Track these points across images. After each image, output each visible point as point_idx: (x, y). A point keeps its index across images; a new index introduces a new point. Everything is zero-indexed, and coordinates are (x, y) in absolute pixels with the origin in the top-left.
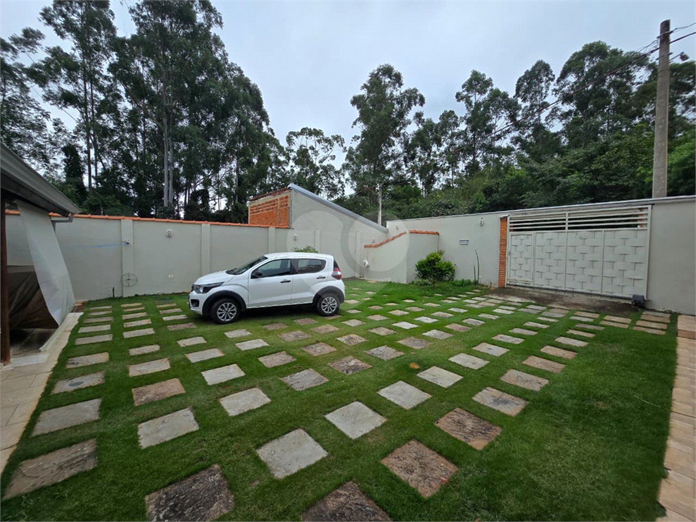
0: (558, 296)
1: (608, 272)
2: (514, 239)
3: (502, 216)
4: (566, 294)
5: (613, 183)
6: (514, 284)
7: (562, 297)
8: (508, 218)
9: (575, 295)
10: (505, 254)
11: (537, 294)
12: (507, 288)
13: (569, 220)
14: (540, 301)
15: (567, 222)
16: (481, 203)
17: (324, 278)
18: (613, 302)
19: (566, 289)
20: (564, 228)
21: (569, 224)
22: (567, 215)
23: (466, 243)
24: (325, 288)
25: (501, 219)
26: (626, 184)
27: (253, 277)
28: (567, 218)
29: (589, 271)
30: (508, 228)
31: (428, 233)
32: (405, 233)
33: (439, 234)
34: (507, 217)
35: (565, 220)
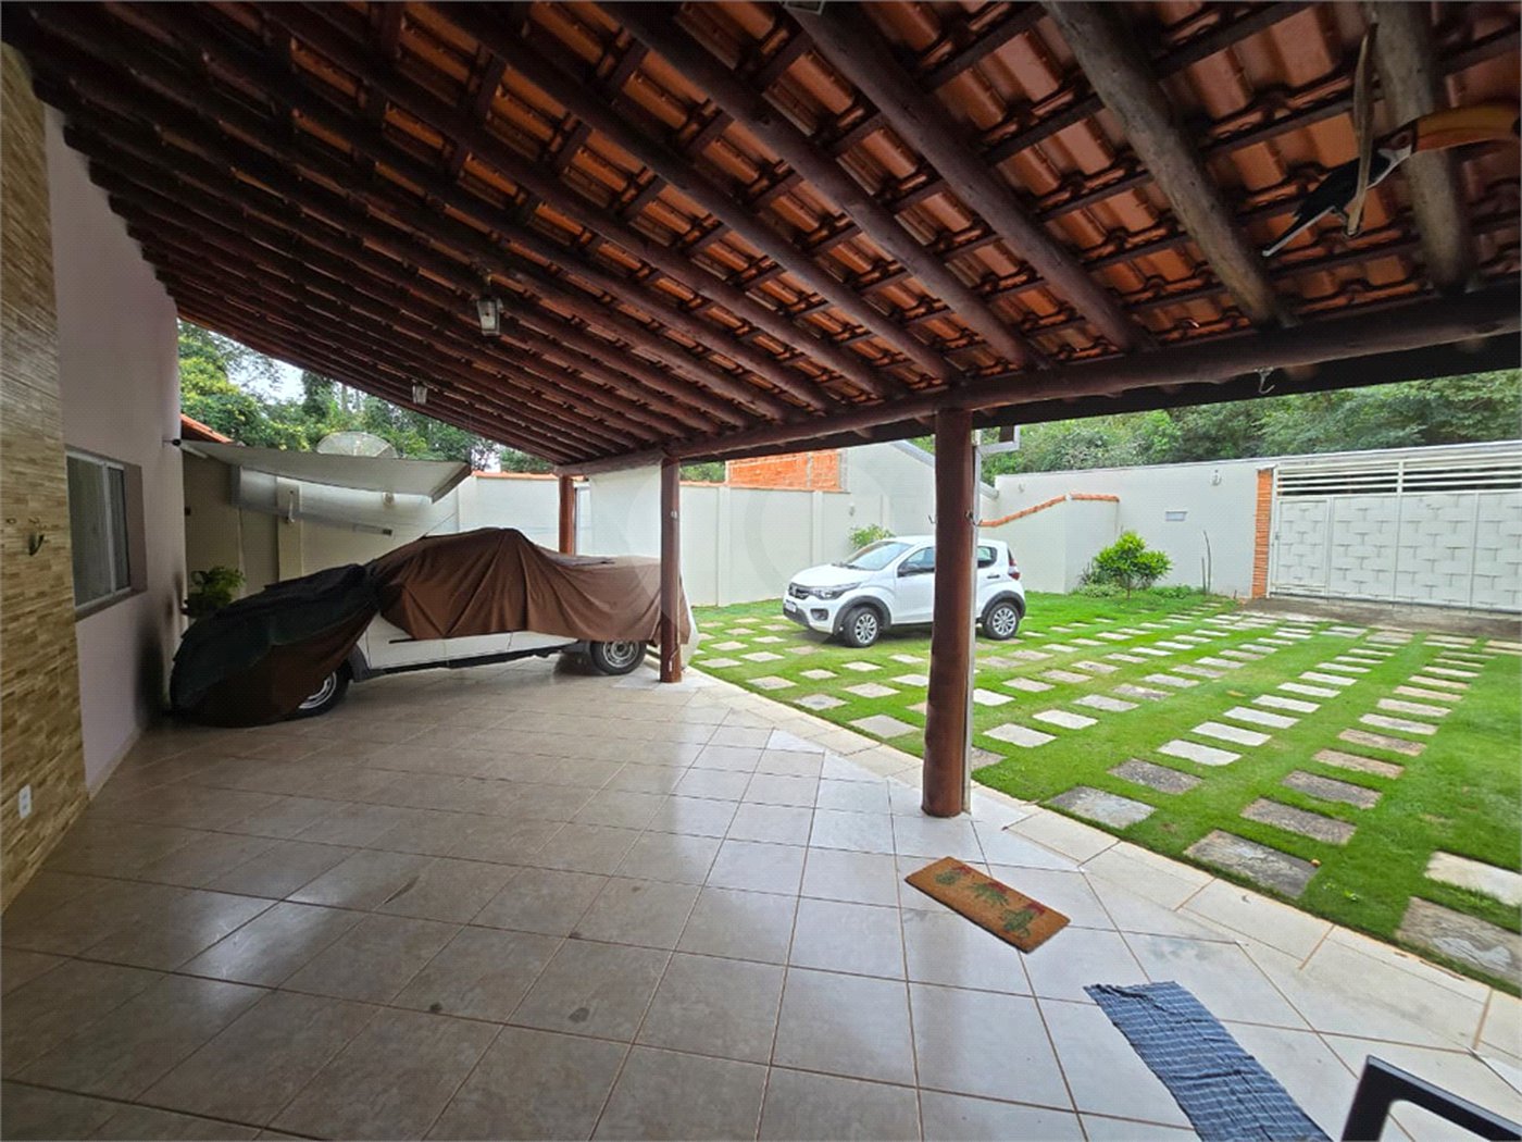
0: (1381, 612)
1: (1484, 567)
2: (1285, 511)
3: (1262, 467)
4: (1396, 608)
5: (1470, 395)
6: (1285, 591)
7: (1390, 613)
8: (1275, 471)
9: (1416, 610)
10: (1267, 537)
11: (1337, 609)
12: (1271, 599)
13: (1406, 474)
14: (1349, 620)
15: (1400, 478)
16: (1164, 435)
17: (998, 577)
18: (1496, 620)
19: (1397, 599)
20: (1395, 490)
21: (1405, 481)
22: (1401, 465)
23: (1180, 516)
24: (999, 594)
25: (1260, 472)
26: (1497, 396)
27: (901, 575)
28: (1401, 470)
29: (1446, 567)
30: (1275, 490)
31: (1101, 499)
32: (1064, 499)
33: (1118, 501)
34: (1272, 469)
35: (1396, 474)
